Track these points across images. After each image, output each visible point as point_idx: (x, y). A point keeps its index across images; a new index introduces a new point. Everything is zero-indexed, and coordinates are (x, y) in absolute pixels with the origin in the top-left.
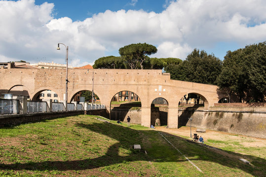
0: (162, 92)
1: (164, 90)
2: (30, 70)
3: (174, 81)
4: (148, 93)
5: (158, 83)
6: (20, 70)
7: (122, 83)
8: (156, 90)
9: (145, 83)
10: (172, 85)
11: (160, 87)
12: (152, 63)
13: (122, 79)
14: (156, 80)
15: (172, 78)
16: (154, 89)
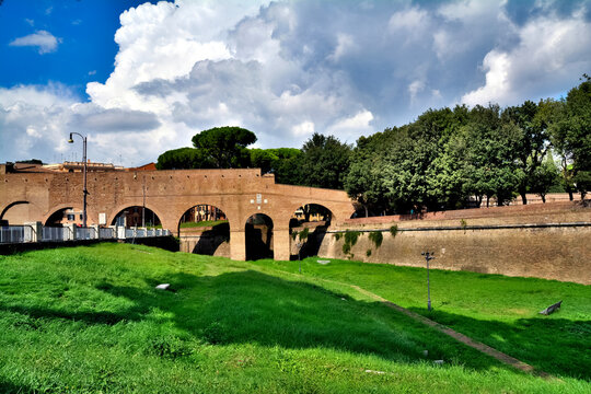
0: (262, 205)
1: (266, 201)
2: (40, 175)
3: (280, 186)
4: (240, 208)
5: (255, 190)
6: (23, 177)
7: (197, 192)
8: (252, 201)
9: (234, 191)
10: (278, 192)
11: (259, 198)
12: (253, 158)
13: (196, 186)
14: (251, 185)
15: (277, 181)
16: (249, 200)
